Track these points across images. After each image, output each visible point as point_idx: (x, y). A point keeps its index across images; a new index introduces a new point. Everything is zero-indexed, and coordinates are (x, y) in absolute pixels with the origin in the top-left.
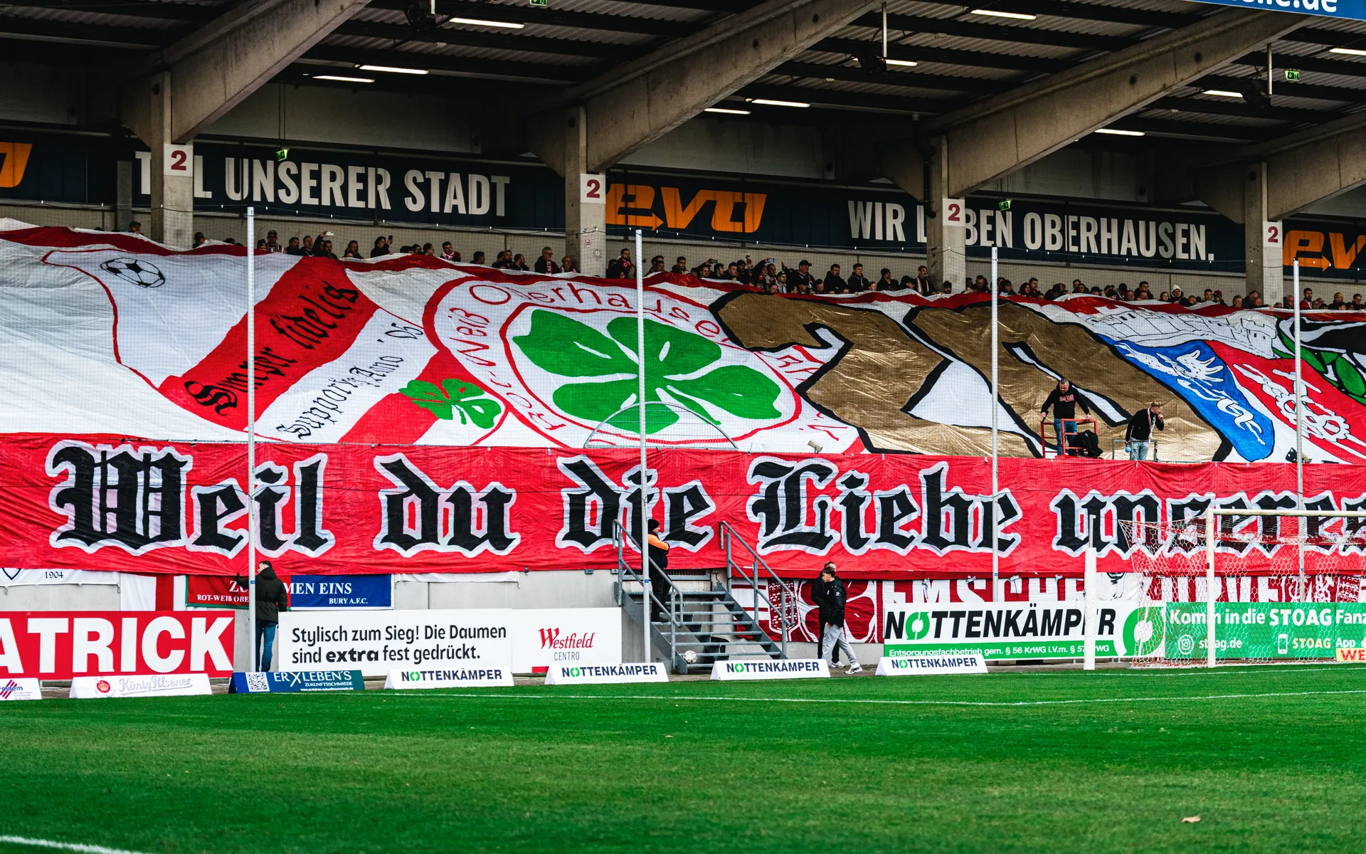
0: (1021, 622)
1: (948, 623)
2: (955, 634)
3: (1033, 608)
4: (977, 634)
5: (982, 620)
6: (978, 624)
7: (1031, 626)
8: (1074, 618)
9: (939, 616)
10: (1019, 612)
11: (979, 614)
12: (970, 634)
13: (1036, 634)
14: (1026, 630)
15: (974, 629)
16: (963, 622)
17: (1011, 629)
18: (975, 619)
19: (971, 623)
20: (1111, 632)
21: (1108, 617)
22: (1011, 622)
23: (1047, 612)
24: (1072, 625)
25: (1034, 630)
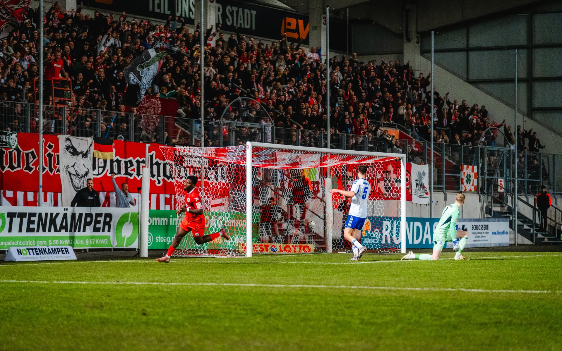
0: (58, 221)
1: (16, 221)
2: (20, 230)
3: (66, 212)
4: (32, 230)
5: (36, 219)
6: (33, 222)
7: (64, 224)
8: (89, 219)
9: (11, 215)
10: (58, 214)
11: (34, 215)
12: (29, 230)
13: (66, 231)
14: (62, 227)
15: (32, 226)
16: (25, 220)
17: (52, 226)
18: (32, 219)
19: (30, 222)
20: (109, 230)
21: (108, 219)
22: (53, 222)
23: (73, 215)
24: (87, 224)
25: (66, 228)
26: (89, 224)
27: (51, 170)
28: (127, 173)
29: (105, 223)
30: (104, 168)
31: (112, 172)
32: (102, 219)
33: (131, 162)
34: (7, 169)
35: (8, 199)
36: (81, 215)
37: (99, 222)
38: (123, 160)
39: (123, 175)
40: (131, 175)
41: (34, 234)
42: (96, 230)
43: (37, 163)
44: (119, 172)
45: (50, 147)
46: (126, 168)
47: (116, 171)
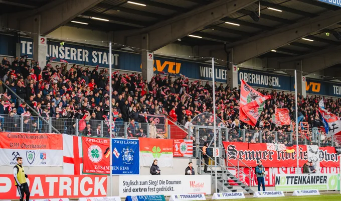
0: (306, 179)
1: (290, 179)
2: (292, 183)
3: (309, 176)
4: (296, 183)
5: (298, 179)
6: (297, 180)
8: (318, 178)
9: (288, 178)
10: (306, 177)
11: (297, 177)
12: (295, 183)
14: (308, 182)
15: (296, 182)
16: (294, 179)
19: (295, 180)
20: (326, 183)
21: (325, 178)
22: (304, 180)
23: (312, 177)
24: (317, 180)
25: (309, 182)
26: (318, 180)
27: (302, 158)
28: (332, 159)
29: (325, 180)
30: (323, 158)
31: (326, 160)
32: (323, 178)
33: (333, 155)
34: (285, 159)
35: (284, 171)
36: (315, 177)
37: (322, 180)
38: (330, 154)
39: (330, 160)
40: (333, 160)
41: (297, 185)
42: (321, 182)
43: (296, 156)
44: (329, 159)
45: (301, 149)
46: (332, 157)
47: (327, 159)
